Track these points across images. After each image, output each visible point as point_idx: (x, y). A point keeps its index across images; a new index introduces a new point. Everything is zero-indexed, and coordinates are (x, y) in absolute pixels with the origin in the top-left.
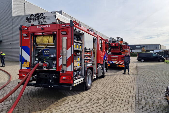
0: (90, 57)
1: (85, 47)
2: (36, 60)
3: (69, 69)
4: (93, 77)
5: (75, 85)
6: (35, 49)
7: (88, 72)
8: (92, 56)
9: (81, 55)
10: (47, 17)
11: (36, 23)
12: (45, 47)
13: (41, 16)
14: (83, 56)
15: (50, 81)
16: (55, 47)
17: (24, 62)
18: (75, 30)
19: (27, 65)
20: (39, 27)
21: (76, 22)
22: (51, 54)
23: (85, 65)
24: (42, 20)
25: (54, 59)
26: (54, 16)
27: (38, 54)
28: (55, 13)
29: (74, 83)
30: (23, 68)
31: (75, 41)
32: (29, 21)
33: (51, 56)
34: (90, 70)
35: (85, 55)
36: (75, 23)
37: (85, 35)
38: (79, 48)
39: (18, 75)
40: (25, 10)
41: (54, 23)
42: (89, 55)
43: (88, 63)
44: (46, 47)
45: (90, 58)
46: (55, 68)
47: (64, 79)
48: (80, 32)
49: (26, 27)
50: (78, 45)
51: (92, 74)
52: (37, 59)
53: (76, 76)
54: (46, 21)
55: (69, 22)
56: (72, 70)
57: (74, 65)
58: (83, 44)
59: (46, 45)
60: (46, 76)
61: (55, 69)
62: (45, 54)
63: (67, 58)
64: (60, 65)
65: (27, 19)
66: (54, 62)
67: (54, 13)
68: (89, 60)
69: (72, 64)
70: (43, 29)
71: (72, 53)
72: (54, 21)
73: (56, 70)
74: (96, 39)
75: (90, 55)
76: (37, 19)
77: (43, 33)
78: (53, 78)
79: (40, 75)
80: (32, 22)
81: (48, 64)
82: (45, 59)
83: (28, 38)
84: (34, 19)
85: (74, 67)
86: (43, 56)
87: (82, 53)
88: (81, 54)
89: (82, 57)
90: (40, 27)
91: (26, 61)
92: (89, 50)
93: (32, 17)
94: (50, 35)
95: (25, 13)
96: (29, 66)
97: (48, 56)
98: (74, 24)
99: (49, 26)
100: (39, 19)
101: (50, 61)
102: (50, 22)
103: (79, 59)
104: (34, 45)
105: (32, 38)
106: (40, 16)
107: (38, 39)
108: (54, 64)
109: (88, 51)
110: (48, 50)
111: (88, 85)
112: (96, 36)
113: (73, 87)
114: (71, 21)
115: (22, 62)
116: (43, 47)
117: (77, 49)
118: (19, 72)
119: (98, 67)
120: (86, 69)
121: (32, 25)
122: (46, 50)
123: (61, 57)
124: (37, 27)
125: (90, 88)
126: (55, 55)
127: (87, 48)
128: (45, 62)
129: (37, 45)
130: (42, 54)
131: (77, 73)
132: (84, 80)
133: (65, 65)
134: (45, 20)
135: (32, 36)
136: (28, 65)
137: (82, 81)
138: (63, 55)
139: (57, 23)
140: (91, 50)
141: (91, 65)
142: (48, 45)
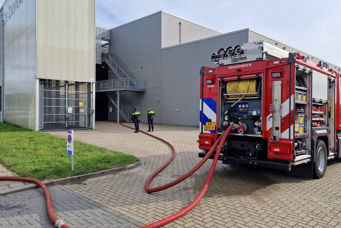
0: (321, 116)
1: (313, 97)
2: (224, 120)
3: (285, 135)
4: (328, 156)
5: (296, 164)
6: (223, 103)
7: (319, 145)
8: (325, 114)
9: (304, 112)
10: (246, 50)
11: (227, 61)
12: (240, 99)
13: (236, 51)
14: (309, 114)
15: (249, 154)
16: (260, 99)
17: (207, 123)
18: (298, 68)
19: (211, 126)
20: (232, 67)
21: (299, 55)
22: (252, 111)
23: (312, 132)
24: (237, 57)
25: (256, 118)
26: (259, 48)
27: (229, 110)
28: (261, 43)
29: (295, 160)
30: (204, 132)
31: (297, 87)
32: (217, 59)
33: (252, 113)
34: (322, 142)
35: (314, 112)
36: (297, 56)
37: (313, 76)
38: (302, 99)
39: (198, 141)
40: (180, 36)
41: (260, 60)
42: (319, 112)
43: (318, 127)
44: (242, 100)
45: (322, 119)
46: (260, 133)
47: (276, 152)
48: (305, 70)
49: (210, 69)
50: (300, 94)
51: (326, 150)
52: (226, 119)
53: (297, 148)
54: (246, 58)
55: (287, 56)
56: (292, 138)
57: (295, 129)
58: (308, 92)
59: (244, 96)
60: (242, 145)
61: (259, 135)
62: (241, 109)
63: (281, 116)
64: (268, 128)
65: (213, 57)
66: (257, 124)
67: (259, 43)
68: (319, 123)
69: (292, 127)
70: (239, 70)
71: (292, 108)
72: (259, 56)
73: (261, 136)
74: (334, 81)
75: (322, 113)
76: (229, 55)
77: (239, 76)
78: (255, 150)
79: (231, 144)
80: (221, 61)
81: (245, 126)
82: (240, 118)
83: (213, 86)
84: (225, 56)
85: (294, 132)
86: (236, 114)
87: (307, 109)
88: (304, 110)
89: (308, 116)
90: (234, 67)
91: (210, 121)
92: (321, 102)
93: (222, 53)
94: (250, 80)
95: (180, 40)
96: (214, 129)
97: (246, 113)
98: (297, 58)
99: (250, 65)
100: (233, 55)
101: (249, 122)
102: (251, 58)
103: (301, 120)
104: (223, 97)
105: (220, 86)
106: (234, 50)
107: (230, 87)
108: (255, 126)
109: (318, 105)
110: (245, 104)
111: (319, 169)
112: (334, 75)
113: (293, 167)
114: (290, 54)
115: (204, 123)
116: (238, 99)
117: (299, 101)
118: (200, 137)
119: (339, 138)
120: (315, 139)
121: (222, 65)
122: (242, 104)
123: (271, 115)
124: (229, 68)
125: (322, 176)
126: (259, 112)
127: (317, 99)
128: (240, 123)
129: (228, 97)
130: (235, 111)
131: (298, 144)
132: (312, 158)
133: (277, 129)
134: (242, 56)
135: (220, 82)
136: (213, 127)
137: (308, 160)
138: (273, 112)
139: (264, 59)
140: (324, 104)
141: (325, 131)
142: (246, 96)
